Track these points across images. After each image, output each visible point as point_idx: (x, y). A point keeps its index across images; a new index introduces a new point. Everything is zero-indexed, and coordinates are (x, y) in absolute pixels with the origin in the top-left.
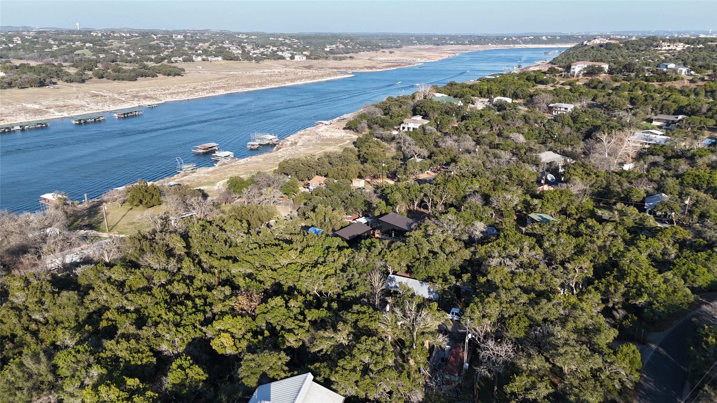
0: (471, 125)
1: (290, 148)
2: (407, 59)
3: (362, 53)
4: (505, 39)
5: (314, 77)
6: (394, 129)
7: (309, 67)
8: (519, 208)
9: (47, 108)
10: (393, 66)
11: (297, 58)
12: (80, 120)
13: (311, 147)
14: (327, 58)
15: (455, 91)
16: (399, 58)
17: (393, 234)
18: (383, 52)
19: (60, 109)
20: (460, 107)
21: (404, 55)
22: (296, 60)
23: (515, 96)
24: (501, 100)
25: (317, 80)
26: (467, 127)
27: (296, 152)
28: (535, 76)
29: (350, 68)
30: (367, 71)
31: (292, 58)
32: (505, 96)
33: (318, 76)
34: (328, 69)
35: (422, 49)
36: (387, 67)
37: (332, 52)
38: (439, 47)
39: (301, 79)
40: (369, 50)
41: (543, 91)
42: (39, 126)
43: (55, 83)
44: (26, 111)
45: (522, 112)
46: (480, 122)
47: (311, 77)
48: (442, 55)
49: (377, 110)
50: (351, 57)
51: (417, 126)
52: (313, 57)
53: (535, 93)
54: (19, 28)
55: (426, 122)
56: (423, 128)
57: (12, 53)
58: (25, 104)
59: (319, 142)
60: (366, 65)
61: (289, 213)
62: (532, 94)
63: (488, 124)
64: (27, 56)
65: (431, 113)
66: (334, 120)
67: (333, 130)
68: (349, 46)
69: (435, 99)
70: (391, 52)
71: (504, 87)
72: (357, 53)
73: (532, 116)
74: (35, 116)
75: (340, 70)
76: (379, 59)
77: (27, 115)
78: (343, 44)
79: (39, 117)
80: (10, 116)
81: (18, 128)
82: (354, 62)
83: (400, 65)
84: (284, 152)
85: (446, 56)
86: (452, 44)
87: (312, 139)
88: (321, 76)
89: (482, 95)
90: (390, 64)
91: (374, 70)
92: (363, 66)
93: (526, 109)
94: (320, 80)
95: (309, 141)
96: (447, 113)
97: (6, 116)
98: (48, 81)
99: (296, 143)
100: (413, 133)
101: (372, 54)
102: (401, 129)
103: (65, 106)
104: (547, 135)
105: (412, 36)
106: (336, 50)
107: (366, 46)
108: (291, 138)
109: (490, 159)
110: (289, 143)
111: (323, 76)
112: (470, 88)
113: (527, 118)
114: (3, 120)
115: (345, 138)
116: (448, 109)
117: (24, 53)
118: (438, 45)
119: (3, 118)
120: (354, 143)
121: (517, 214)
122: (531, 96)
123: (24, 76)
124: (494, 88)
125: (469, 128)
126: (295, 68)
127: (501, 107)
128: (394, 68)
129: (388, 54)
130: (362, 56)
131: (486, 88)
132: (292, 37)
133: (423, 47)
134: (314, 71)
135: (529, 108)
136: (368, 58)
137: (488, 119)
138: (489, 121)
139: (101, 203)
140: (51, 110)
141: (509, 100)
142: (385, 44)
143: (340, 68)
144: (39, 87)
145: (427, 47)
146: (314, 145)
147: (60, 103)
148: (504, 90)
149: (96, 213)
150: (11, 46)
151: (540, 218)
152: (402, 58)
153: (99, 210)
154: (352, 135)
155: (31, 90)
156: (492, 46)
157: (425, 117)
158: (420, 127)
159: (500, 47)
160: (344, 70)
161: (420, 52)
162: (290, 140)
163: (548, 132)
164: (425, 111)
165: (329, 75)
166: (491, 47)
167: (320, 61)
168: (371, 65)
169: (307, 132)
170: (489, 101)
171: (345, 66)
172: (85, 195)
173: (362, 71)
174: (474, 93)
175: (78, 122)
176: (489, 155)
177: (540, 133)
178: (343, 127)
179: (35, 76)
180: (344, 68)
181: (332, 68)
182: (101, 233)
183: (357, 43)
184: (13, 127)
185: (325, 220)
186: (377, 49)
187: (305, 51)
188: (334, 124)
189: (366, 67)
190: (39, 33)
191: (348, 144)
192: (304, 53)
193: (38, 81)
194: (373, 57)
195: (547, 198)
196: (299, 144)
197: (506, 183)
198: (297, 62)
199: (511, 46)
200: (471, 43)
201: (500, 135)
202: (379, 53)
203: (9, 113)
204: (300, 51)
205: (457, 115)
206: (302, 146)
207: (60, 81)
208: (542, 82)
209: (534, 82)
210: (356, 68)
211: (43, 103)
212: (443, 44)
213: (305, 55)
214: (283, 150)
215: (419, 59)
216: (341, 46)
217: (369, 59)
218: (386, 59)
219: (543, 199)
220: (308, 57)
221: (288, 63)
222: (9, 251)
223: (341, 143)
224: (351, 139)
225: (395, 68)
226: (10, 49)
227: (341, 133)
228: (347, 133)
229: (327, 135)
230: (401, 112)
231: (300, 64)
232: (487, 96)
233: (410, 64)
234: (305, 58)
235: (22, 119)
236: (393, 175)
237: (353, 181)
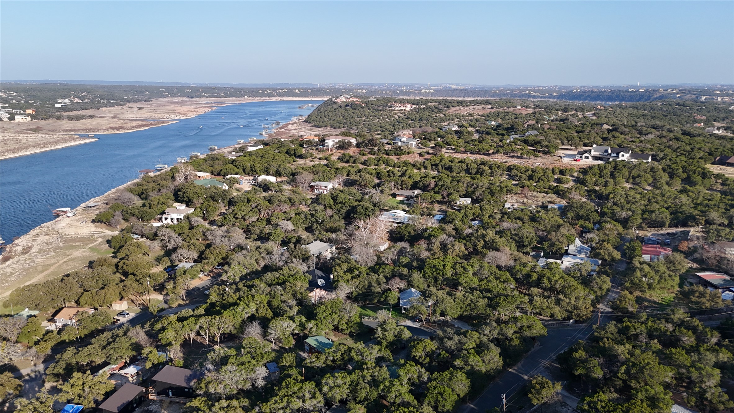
0: (239, 213)
1: (22, 257)
2: (160, 115)
3: (104, 109)
4: (261, 92)
5: (45, 145)
6: (155, 219)
7: (36, 130)
8: (296, 332)
10: (144, 126)
11: (18, 118)
13: (51, 254)
14: (59, 118)
15: (218, 167)
16: (149, 115)
17: (170, 394)
18: (130, 107)
20: (225, 191)
21: (155, 111)
22: (17, 120)
23: (278, 174)
24: (265, 180)
25: (50, 149)
26: (236, 214)
27: (32, 264)
28: (295, 150)
29: (90, 129)
30: (113, 132)
31: (12, 118)
32: (268, 174)
33: (50, 143)
34: (62, 132)
35: (175, 102)
36: (137, 127)
37: (65, 108)
38: (193, 99)
39: (26, 148)
40: (112, 105)
41: (303, 168)
45: (287, 194)
46: (248, 208)
47: (40, 144)
48: (198, 110)
49: (132, 196)
50: (91, 117)
51: (181, 216)
52: (40, 117)
53: (297, 171)
55: (191, 210)
56: (188, 218)
59: (61, 244)
60: (111, 125)
61: (33, 368)
62: (294, 172)
63: (256, 209)
65: (195, 200)
66: (78, 208)
67: (78, 224)
68: (86, 100)
69: (198, 183)
70: (140, 108)
71: (266, 165)
72: (98, 109)
73: (296, 198)
75: (79, 133)
76: (126, 116)
78: (79, 98)
82: (95, 121)
83: (152, 124)
84: (15, 266)
85: (202, 111)
86: (207, 97)
87: (51, 240)
88: (53, 143)
89: (246, 172)
90: (140, 123)
91: (122, 131)
92: (107, 127)
93: (290, 188)
94: (53, 148)
95: (47, 244)
96: (213, 199)
99: (30, 248)
100: (177, 228)
101: (117, 109)
102: (163, 219)
104: (313, 219)
105: (162, 87)
106: (69, 107)
107: (108, 100)
108: (22, 241)
109: (262, 255)
110: (19, 249)
111: (56, 143)
112: (232, 163)
113: (292, 201)
115: (96, 236)
116: (213, 194)
118: (192, 98)
120: (109, 242)
121: (295, 337)
122: (293, 175)
124: (257, 165)
125: (237, 216)
126: (17, 132)
127: (266, 187)
128: (145, 128)
129: (136, 110)
130: (105, 112)
131: (249, 165)
132: (8, 89)
133: (175, 99)
134: (44, 136)
135: (292, 186)
136: (112, 115)
137: (256, 204)
138: (256, 207)
141: (272, 179)
142: (131, 97)
143: (78, 130)
145: (180, 99)
146: (55, 249)
148: (267, 168)
151: (316, 343)
152: (154, 115)
154: (104, 230)
156: (249, 98)
157: (189, 203)
158: (184, 217)
159: (257, 99)
160: (83, 133)
161: (172, 107)
162: (20, 244)
163: (312, 215)
164: (188, 198)
165: (65, 141)
166: (248, 99)
167: (50, 121)
168: (117, 125)
169: (44, 230)
170: (253, 179)
171: (84, 127)
173: (106, 132)
174: (238, 170)
176: (261, 251)
177: (306, 217)
178: (91, 219)
180: (83, 130)
181: (67, 130)
183: (97, 97)
185: (84, 390)
186: (122, 103)
187: (29, 109)
188: (79, 215)
189: (112, 128)
191: (100, 244)
192: (28, 111)
194: (119, 114)
195: (321, 319)
196: (34, 250)
197: (282, 295)
198: (18, 124)
199: (267, 98)
200: (226, 96)
201: (269, 222)
202: (125, 108)
204: (22, 108)
205: (223, 200)
206: (39, 252)
208: (301, 157)
209: (293, 157)
210: (98, 130)
212: (197, 97)
213: (29, 115)
214: (13, 263)
215: (173, 116)
216: (76, 100)
217: (114, 117)
218: (135, 116)
219: (317, 320)
220: (33, 117)
221: (6, 126)
223: (91, 243)
224: (103, 237)
225: (147, 128)
227: (89, 229)
228: (97, 227)
229: (72, 232)
230: (161, 199)
231: (23, 125)
232: (250, 173)
233: (163, 122)
234: (29, 119)
236: (160, 288)
237: (113, 304)
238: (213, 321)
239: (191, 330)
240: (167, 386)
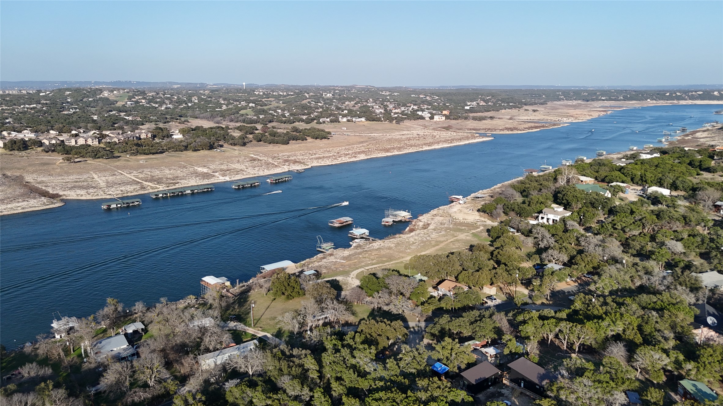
0: (619, 224)
1: (422, 231)
2: (552, 118)
3: (503, 111)
4: (668, 94)
5: (452, 141)
6: (532, 217)
7: (448, 128)
8: (669, 368)
9: (213, 172)
10: (536, 127)
11: (436, 118)
12: (239, 186)
13: (443, 233)
14: (466, 118)
15: (603, 172)
16: (541, 117)
17: (522, 385)
18: (526, 110)
19: (224, 172)
20: (607, 198)
21: (548, 114)
22: (435, 120)
23: (674, 187)
24: (657, 192)
25: (455, 144)
26: (615, 225)
27: (428, 238)
28: (701, 161)
29: (489, 129)
30: (507, 132)
31: (432, 118)
32: (661, 185)
33: (456, 140)
34: (467, 131)
35: (570, 106)
36: (529, 128)
37: (472, 110)
38: (588, 103)
39: (438, 143)
40: (511, 108)
41: (708, 184)
42: (206, 190)
43: (222, 146)
44: (197, 175)
45: (682, 211)
46: (630, 220)
47: (448, 140)
48: (592, 113)
49: (515, 192)
50: (492, 118)
51: (558, 218)
52: (452, 117)
53: (700, 186)
54: (197, 84)
55: (568, 214)
56: (563, 220)
57: (190, 113)
58: (196, 168)
59: (451, 226)
60: (507, 126)
61: (417, 323)
62: (695, 186)
63: (639, 223)
64: (201, 115)
65: (574, 203)
66: (469, 197)
67: (466, 211)
68: (490, 103)
69: (579, 187)
70: (534, 111)
71: (660, 175)
72: (498, 111)
73: (693, 217)
74: (204, 179)
75: (479, 132)
76: (521, 118)
77: (197, 178)
78: (484, 101)
79: (207, 180)
80: (183, 179)
81: (189, 192)
82: (495, 122)
83: (543, 126)
84: (416, 237)
85: (595, 115)
86: (603, 100)
87: (445, 221)
88: (458, 139)
89: (635, 182)
90: (533, 125)
91: (515, 132)
92: (503, 127)
93: (687, 204)
94: (458, 144)
95: (441, 224)
96: (593, 205)
97: (180, 179)
98: (216, 144)
99: (428, 224)
100: (552, 229)
101: (514, 111)
102: (540, 218)
103: (228, 170)
104: (712, 244)
105: (559, 91)
106: (476, 109)
107: (508, 103)
108: (424, 218)
109: (639, 273)
110: (421, 224)
111: (460, 140)
112: (620, 170)
113: (687, 220)
114: (178, 183)
115: (479, 223)
116: (594, 200)
117: (199, 112)
118: (588, 101)
119: (178, 181)
120: (488, 231)
121: (667, 373)
122: (694, 189)
123: (198, 140)
124: (649, 175)
125: (616, 226)
126: (434, 129)
127: (655, 200)
128: (536, 130)
129: (531, 112)
130: (503, 114)
131: (639, 173)
132: (433, 94)
133: (570, 103)
134: (452, 133)
135: (691, 203)
136: (509, 117)
137: (640, 217)
138: (640, 220)
139: (249, 289)
140: (217, 174)
141: (666, 192)
142: (528, 100)
143: (479, 130)
144: (209, 150)
145: (575, 102)
146: (447, 229)
147: (224, 167)
148: (661, 179)
149: (246, 300)
150: (190, 105)
151: (694, 389)
152: (546, 117)
153: (248, 297)
154: (486, 220)
155: (202, 153)
156: (652, 102)
157: (567, 206)
158: (560, 219)
159: (661, 103)
160: (483, 132)
161: (566, 111)
162: (422, 220)
163: (712, 240)
164: (567, 200)
165: (468, 138)
166: (650, 103)
167: (459, 121)
168: (512, 126)
169: (441, 212)
170: (642, 190)
171: (484, 127)
173: (502, 132)
174: (625, 178)
175: (237, 187)
176: (639, 268)
177: (703, 241)
178: (477, 208)
179: (207, 140)
180: (483, 129)
181: (470, 129)
182: (247, 328)
183: (499, 100)
184: (185, 191)
185: (451, 355)
186: (520, 106)
187: (445, 110)
188: (469, 203)
189: (508, 129)
190: (212, 91)
191: (481, 232)
192: (445, 112)
193: (209, 145)
194: (515, 116)
195: (704, 363)
196: (431, 227)
197: (657, 322)
198: (436, 122)
199: (675, 102)
200: (626, 99)
201: (653, 238)
202: (522, 110)
203: (183, 176)
204: (439, 109)
205: (603, 208)
206: (434, 230)
207: (226, 144)
208: (708, 170)
209: (698, 169)
210: (495, 130)
211: (211, 167)
212: (593, 100)
213: (445, 115)
214: (415, 234)
215: (565, 119)
216: (482, 103)
217: (510, 119)
218: (529, 118)
219: (699, 363)
220: (447, 117)
221: (427, 124)
223: (474, 229)
224: (485, 226)
225: (538, 130)
226: (189, 107)
227: (474, 217)
228: (481, 216)
229: (460, 217)
230: (541, 199)
231: (439, 124)
232: (639, 182)
233: (554, 125)
234: (444, 118)
235: (193, 182)
236: (527, 283)
237: (484, 287)
238: (574, 328)
239: (550, 331)
240: (520, 377)
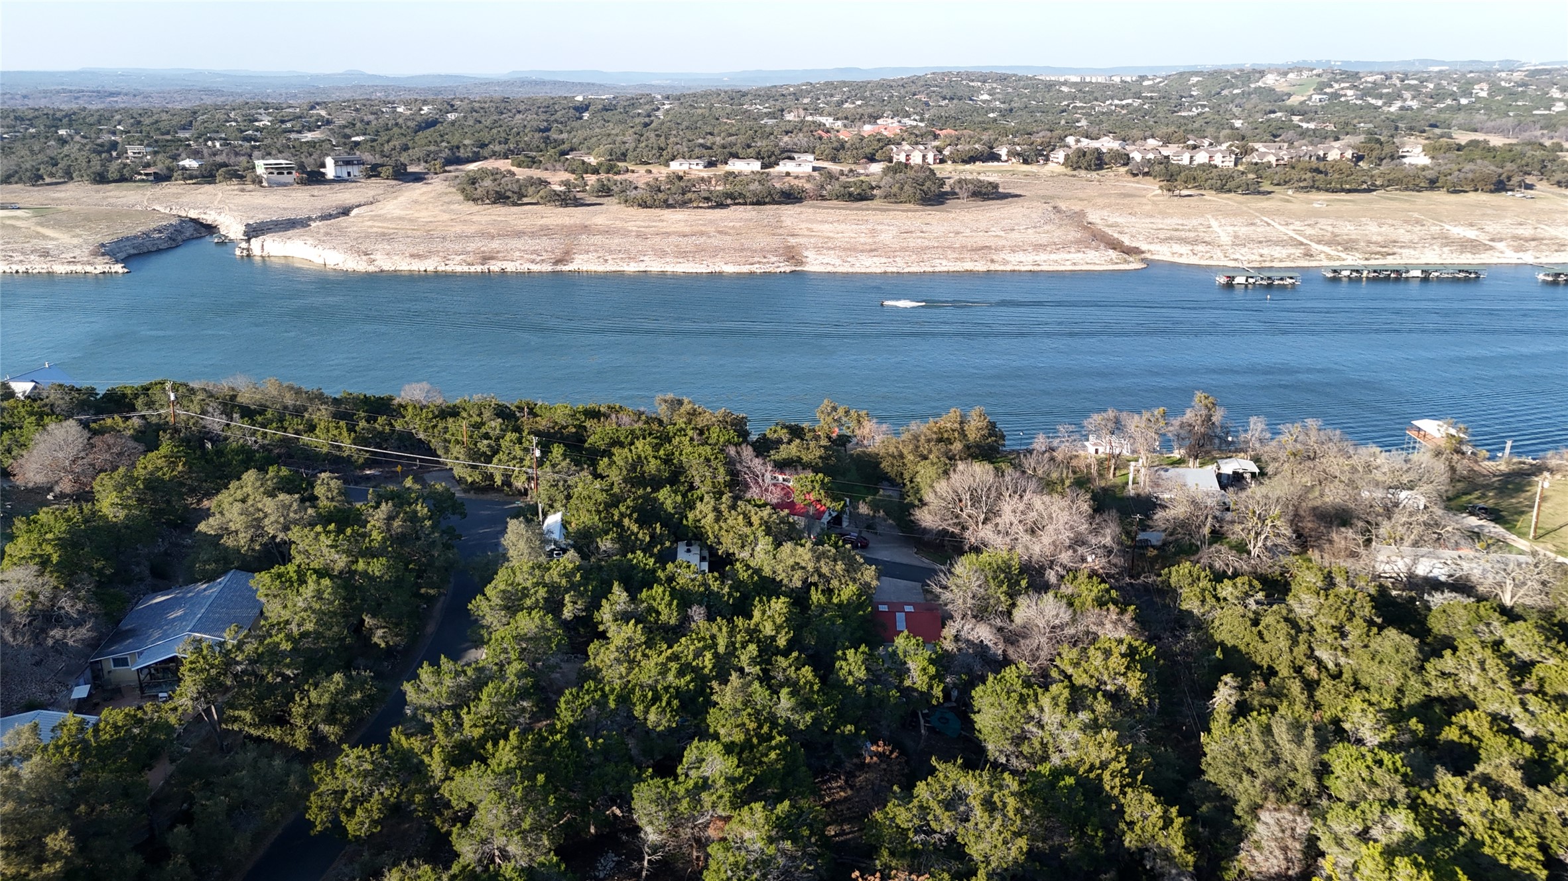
9: (1492, 240)
12: (1558, 275)
19: (1521, 242)
42: (1462, 275)
43: (1530, 187)
44: (1447, 241)
54: (1494, 63)
57: (1461, 118)
58: (1447, 227)
64: (1490, 124)
74: (1462, 253)
77: (1446, 249)
79: (1469, 255)
80: (1410, 247)
81: (1418, 273)
97: (1401, 247)
98: (1515, 180)
103: (1533, 240)
114: (1394, 254)
117: (1485, 117)
119: (1395, 250)
123: (1468, 167)
139: (1538, 470)
140: (1499, 245)
144: (1491, 191)
147: (1527, 232)
149: (1520, 489)
150: (1464, 101)
153: (1530, 484)
155: (1472, 197)
172: (1509, 444)
175: (1550, 279)
179: (1493, 168)
182: (1514, 537)
184: (1407, 272)
190: (1534, 73)
193: (1494, 180)
203: (1411, 241)
207: (1545, 182)
211: (1487, 228)
222: (1318, 512)
226: (1460, 108)
235: (1433, 256)
